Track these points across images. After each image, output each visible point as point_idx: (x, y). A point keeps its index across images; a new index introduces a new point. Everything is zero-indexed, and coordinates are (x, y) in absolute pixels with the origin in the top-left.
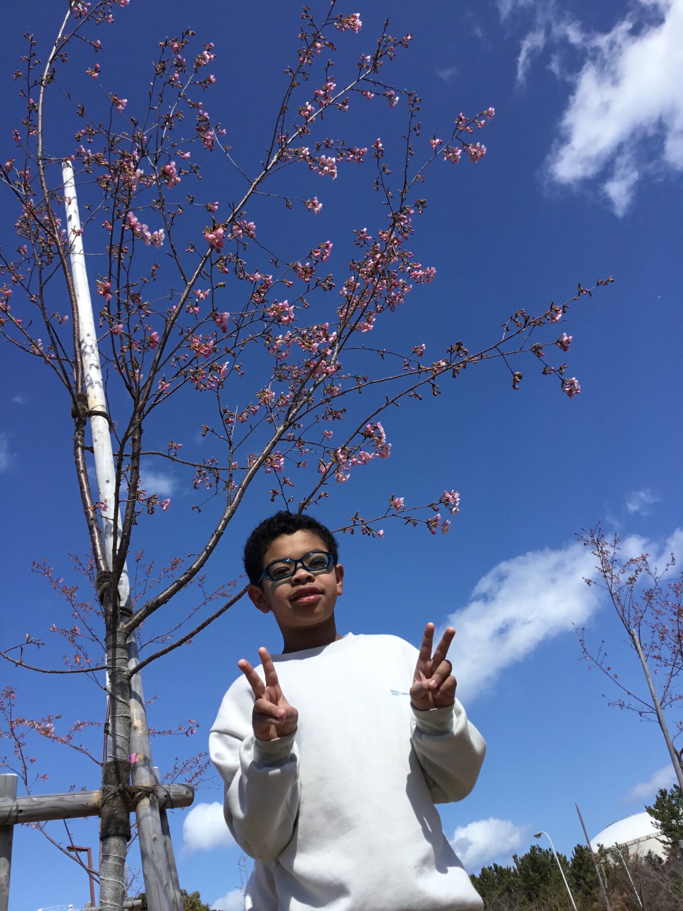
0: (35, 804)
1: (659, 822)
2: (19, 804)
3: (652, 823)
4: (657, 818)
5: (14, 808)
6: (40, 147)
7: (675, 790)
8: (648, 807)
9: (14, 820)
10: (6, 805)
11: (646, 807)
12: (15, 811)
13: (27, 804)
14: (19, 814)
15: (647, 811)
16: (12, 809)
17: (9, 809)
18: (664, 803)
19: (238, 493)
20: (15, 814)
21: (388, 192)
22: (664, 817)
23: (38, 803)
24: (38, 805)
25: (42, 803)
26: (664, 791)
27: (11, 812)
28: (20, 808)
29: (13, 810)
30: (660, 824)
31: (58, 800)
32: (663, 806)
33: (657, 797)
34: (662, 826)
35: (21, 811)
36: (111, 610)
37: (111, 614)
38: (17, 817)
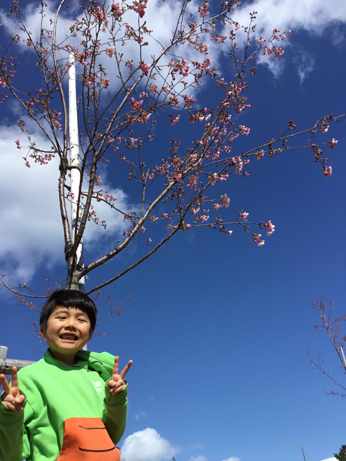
5: (4, 364)
8: (335, 454)
9: (3, 371)
11: (334, 454)
12: (4, 366)
13: (12, 363)
14: (6, 369)
15: (335, 457)
18: (344, 452)
19: (147, 212)
20: (4, 368)
21: (236, 60)
22: (344, 460)
23: (18, 364)
25: (20, 364)
26: (344, 446)
28: (7, 365)
29: (3, 365)
32: (343, 454)
33: (340, 449)
35: (7, 367)
36: (72, 263)
37: (71, 265)
38: (5, 370)
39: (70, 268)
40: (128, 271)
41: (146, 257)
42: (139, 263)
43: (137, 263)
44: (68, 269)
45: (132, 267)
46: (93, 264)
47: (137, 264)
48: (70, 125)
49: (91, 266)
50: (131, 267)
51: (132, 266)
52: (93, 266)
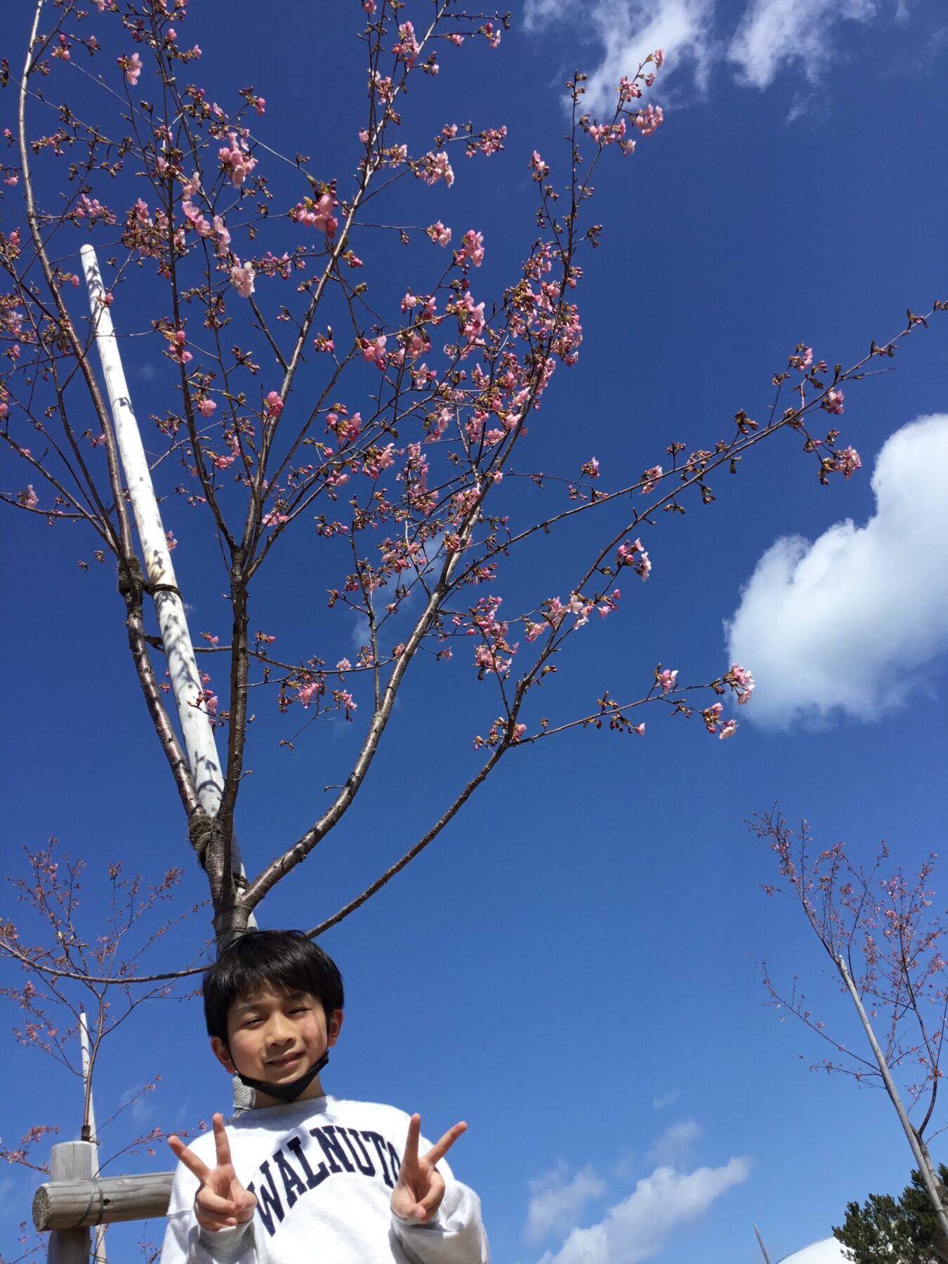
0: (128, 1189)
1: (853, 1251)
2: (104, 1190)
3: (842, 1252)
4: (848, 1245)
5: (97, 1196)
6: (30, 199)
7: (871, 1202)
8: (835, 1228)
9: (96, 1216)
10: (84, 1192)
11: (833, 1228)
12: (97, 1201)
13: (116, 1190)
14: (105, 1207)
15: (835, 1235)
16: (92, 1199)
17: (88, 1198)
18: (856, 1222)
20: (98, 1206)
21: (555, 225)
22: (858, 1242)
23: (132, 1188)
24: (134, 1191)
25: (139, 1188)
26: (854, 1205)
27: (92, 1202)
28: (106, 1196)
29: (94, 1200)
30: (853, 1254)
31: (164, 1182)
33: (846, 1214)
34: (857, 1255)
35: (107, 1202)
36: (220, 873)
37: (221, 880)
38: (101, 1212)
39: (219, 889)
40: (385, 879)
41: (432, 835)
42: (414, 853)
43: (409, 856)
44: (213, 890)
45: (398, 866)
46: (278, 864)
47: (410, 858)
48: (126, 463)
49: (272, 873)
50: (394, 867)
51: (397, 864)
52: (278, 871)
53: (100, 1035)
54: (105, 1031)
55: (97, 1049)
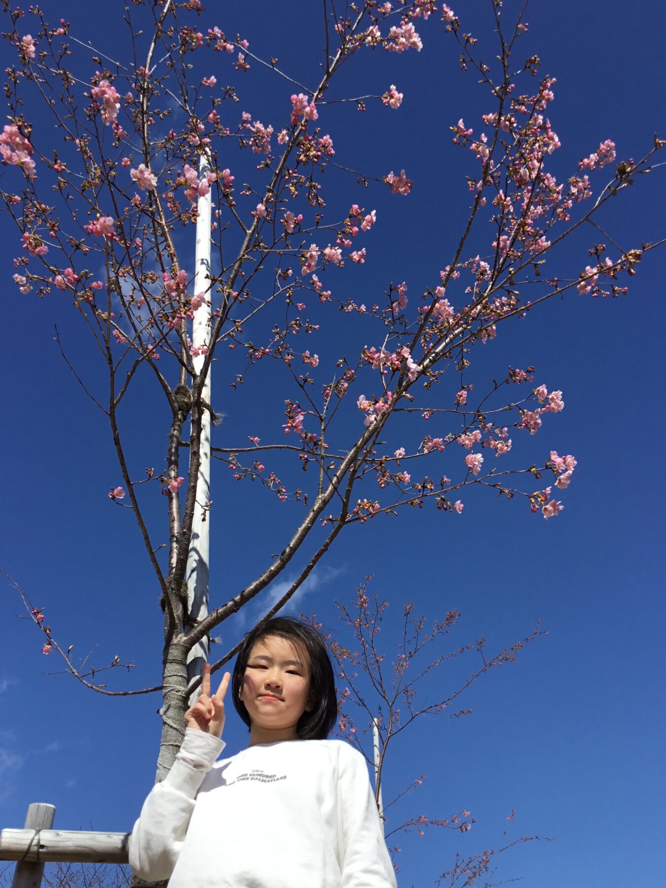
2: (41, 839)
5: (35, 842)
10: (26, 838)
12: (36, 845)
13: (51, 839)
14: (41, 850)
16: (31, 842)
17: (28, 842)
20: (34, 849)
24: (65, 841)
25: (70, 840)
27: (30, 845)
28: (42, 843)
29: (33, 844)
31: (88, 839)
35: (42, 847)
38: (38, 853)
52: (214, 619)
53: (389, 735)
54: (393, 732)
55: (386, 746)
